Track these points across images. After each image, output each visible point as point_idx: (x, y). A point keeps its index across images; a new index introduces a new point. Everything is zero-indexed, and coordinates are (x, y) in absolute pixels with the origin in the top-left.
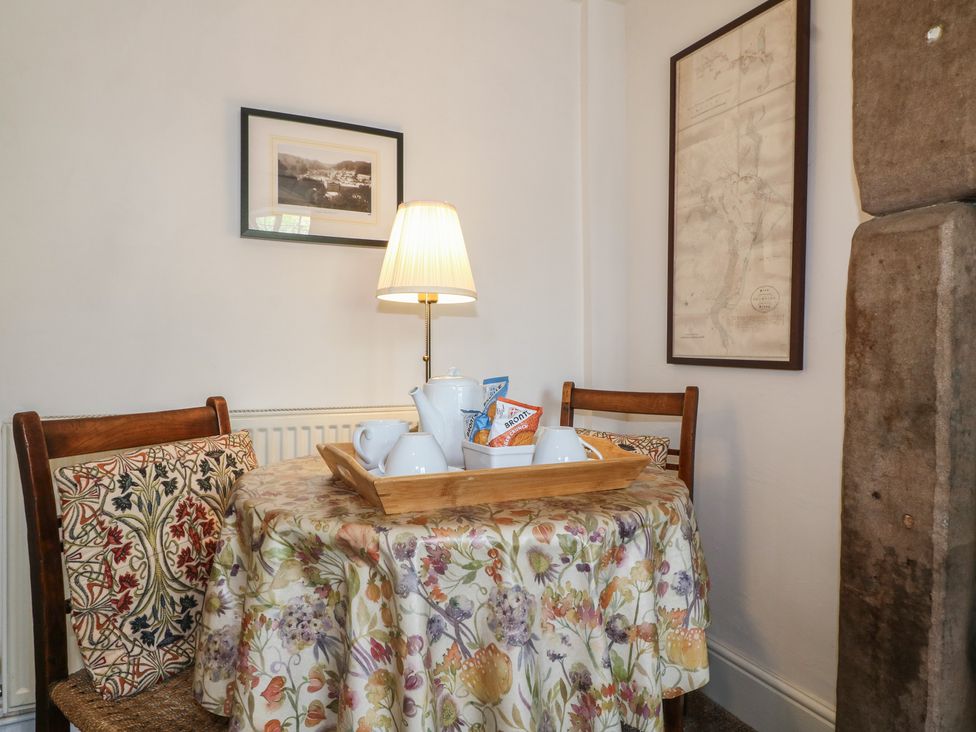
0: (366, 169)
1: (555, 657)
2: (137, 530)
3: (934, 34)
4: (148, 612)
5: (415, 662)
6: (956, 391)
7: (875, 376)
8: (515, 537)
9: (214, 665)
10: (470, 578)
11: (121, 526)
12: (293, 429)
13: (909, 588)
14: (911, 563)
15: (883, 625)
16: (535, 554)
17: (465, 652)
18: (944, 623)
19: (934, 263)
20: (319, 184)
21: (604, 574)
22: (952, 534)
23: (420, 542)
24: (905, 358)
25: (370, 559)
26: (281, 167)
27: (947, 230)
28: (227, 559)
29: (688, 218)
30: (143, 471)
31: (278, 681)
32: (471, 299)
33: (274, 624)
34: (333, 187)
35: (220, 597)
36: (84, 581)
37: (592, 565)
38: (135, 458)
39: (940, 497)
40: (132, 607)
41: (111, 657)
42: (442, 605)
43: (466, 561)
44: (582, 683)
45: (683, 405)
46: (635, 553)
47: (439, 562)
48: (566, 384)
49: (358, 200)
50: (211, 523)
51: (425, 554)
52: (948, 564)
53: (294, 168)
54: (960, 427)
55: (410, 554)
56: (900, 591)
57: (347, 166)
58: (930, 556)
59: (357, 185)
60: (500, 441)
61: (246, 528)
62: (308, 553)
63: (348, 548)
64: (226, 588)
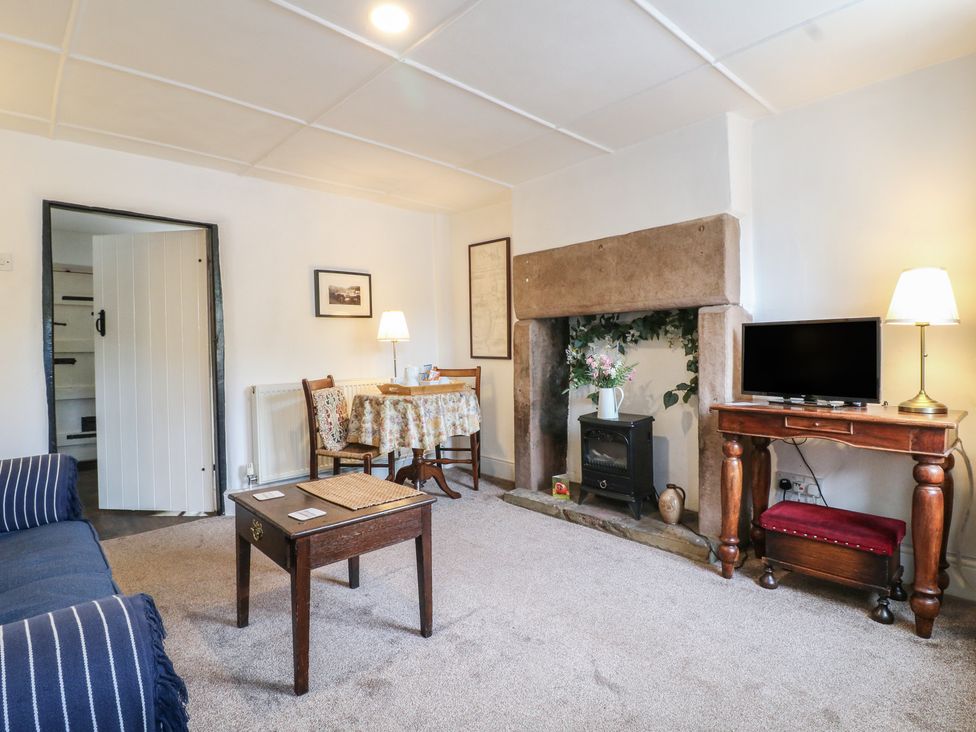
0: (358, 289)
1: (449, 420)
2: (331, 410)
3: (527, 280)
4: (334, 433)
5: (423, 419)
6: (534, 364)
7: (519, 361)
8: (440, 396)
9: (368, 435)
10: (432, 404)
11: (328, 409)
13: (526, 411)
14: (526, 405)
15: (522, 422)
16: (444, 399)
17: (432, 419)
18: (533, 417)
19: (528, 334)
20: (343, 296)
21: (458, 404)
22: (533, 397)
23: (422, 397)
24: (524, 356)
25: (411, 402)
26: (330, 291)
27: (530, 327)
28: (368, 411)
29: (477, 305)
30: (329, 394)
31: (391, 431)
33: (389, 419)
34: (348, 297)
37: (455, 401)
39: (531, 388)
40: (332, 431)
41: (330, 442)
42: (427, 410)
43: (431, 401)
44: (454, 425)
45: (476, 373)
46: (463, 400)
47: (426, 402)
50: (341, 411)
51: (422, 400)
52: (533, 404)
53: (334, 291)
54: (535, 372)
55: (420, 400)
58: (529, 403)
59: (356, 295)
60: (431, 380)
61: (373, 402)
62: (395, 404)
63: (406, 401)
64: (368, 417)
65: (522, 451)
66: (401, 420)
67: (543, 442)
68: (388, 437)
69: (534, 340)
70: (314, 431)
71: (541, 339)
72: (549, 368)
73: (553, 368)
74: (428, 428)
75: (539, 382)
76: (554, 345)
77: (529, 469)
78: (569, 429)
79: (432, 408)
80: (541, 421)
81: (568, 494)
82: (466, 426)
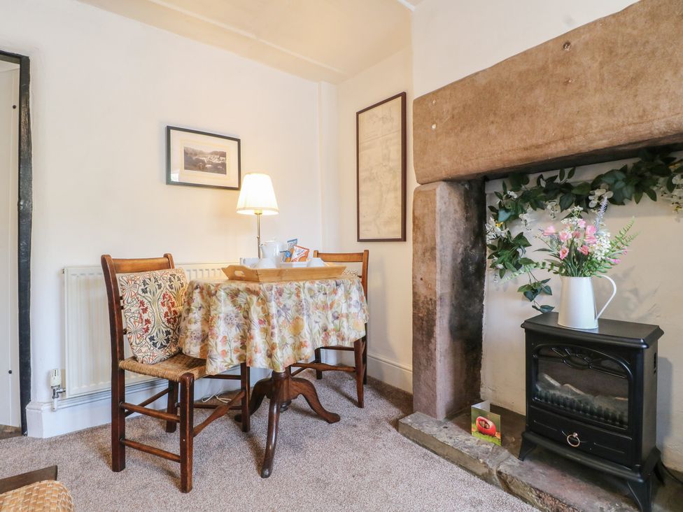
0: (223, 155)
1: (316, 322)
2: (150, 302)
3: (434, 127)
4: (155, 334)
5: (274, 321)
6: (442, 242)
7: (420, 239)
8: (304, 284)
9: (195, 341)
10: (290, 298)
11: (144, 300)
12: (201, 270)
13: (431, 308)
14: (431, 299)
15: (424, 322)
16: (310, 290)
17: (289, 321)
18: (440, 317)
19: (434, 202)
20: (203, 161)
21: (331, 297)
22: (442, 288)
23: (274, 286)
24: (428, 232)
25: (257, 294)
26: (186, 153)
27: (438, 191)
28: (197, 305)
29: (365, 180)
30: (150, 279)
31: (225, 337)
32: (276, 213)
33: (223, 319)
34: (209, 163)
35: (195, 318)
36: (132, 320)
37: (327, 293)
38: (146, 275)
39: (438, 277)
40: (149, 331)
41: (144, 349)
42: (281, 307)
43: (288, 292)
44: (325, 330)
45: (363, 257)
46: (341, 291)
47: (280, 293)
48: (315, 251)
49: (221, 168)
50: (174, 303)
51: (276, 290)
52: (441, 298)
53: (191, 154)
54: (443, 254)
55: (271, 290)
56: (428, 309)
57: (215, 153)
58: (435, 296)
59: (220, 162)
60: (295, 260)
61: (205, 292)
62: (234, 295)
63: (249, 291)
64: (197, 315)
65: (424, 361)
66: (243, 321)
67: (454, 352)
68: (220, 348)
69: (444, 208)
70: (117, 334)
71: (452, 209)
72: (461, 250)
73: (465, 249)
74: (282, 334)
75: (448, 268)
76: (467, 219)
77: (433, 389)
78: (484, 332)
79: (290, 303)
80: (450, 321)
81: (499, 437)
82: (345, 331)
